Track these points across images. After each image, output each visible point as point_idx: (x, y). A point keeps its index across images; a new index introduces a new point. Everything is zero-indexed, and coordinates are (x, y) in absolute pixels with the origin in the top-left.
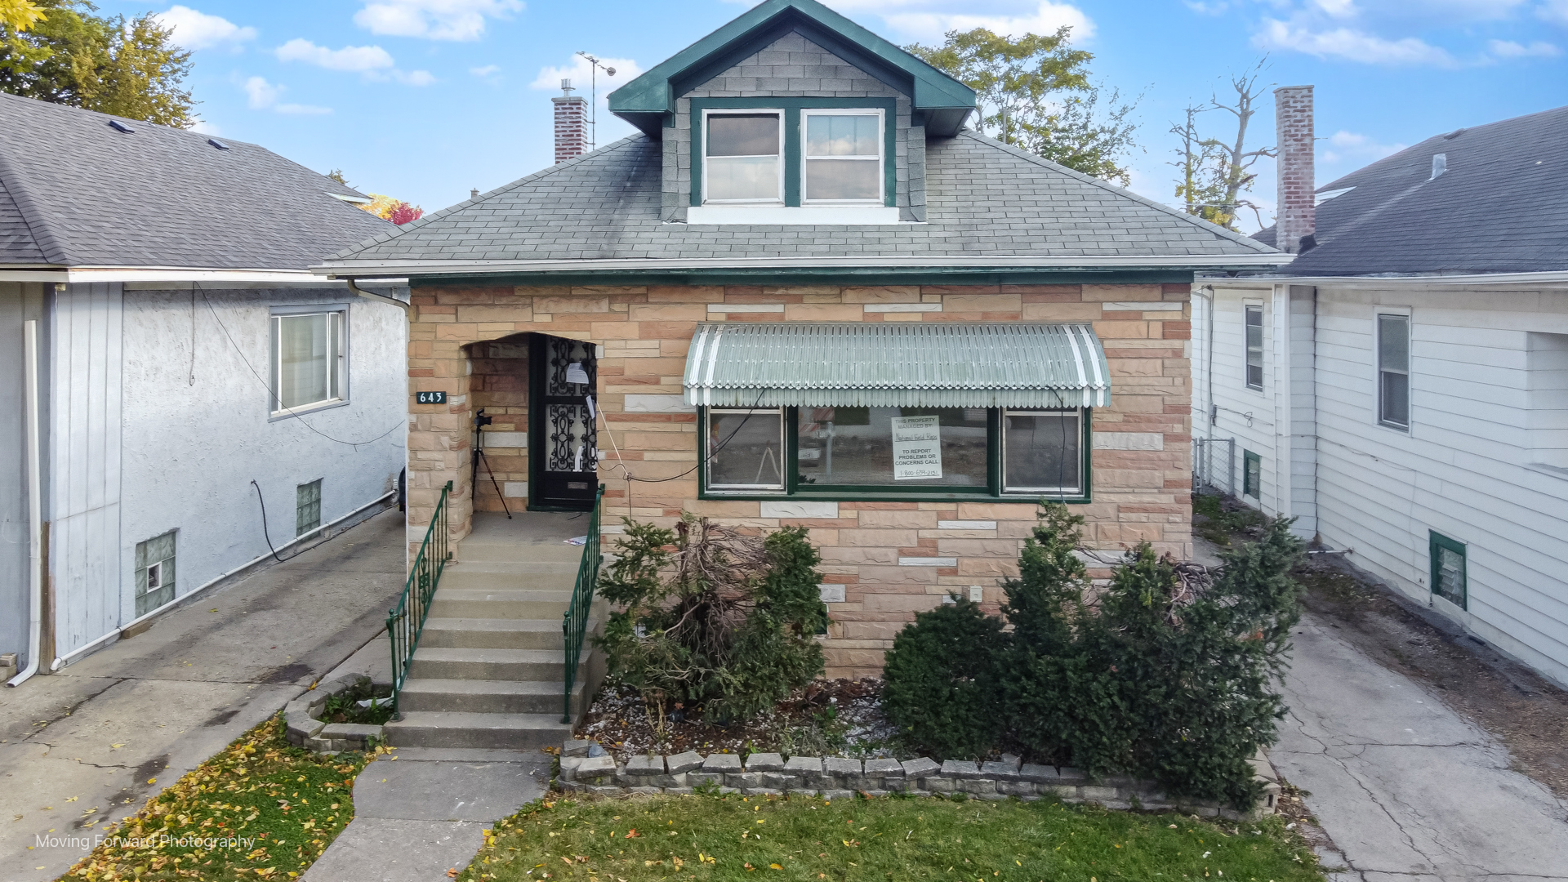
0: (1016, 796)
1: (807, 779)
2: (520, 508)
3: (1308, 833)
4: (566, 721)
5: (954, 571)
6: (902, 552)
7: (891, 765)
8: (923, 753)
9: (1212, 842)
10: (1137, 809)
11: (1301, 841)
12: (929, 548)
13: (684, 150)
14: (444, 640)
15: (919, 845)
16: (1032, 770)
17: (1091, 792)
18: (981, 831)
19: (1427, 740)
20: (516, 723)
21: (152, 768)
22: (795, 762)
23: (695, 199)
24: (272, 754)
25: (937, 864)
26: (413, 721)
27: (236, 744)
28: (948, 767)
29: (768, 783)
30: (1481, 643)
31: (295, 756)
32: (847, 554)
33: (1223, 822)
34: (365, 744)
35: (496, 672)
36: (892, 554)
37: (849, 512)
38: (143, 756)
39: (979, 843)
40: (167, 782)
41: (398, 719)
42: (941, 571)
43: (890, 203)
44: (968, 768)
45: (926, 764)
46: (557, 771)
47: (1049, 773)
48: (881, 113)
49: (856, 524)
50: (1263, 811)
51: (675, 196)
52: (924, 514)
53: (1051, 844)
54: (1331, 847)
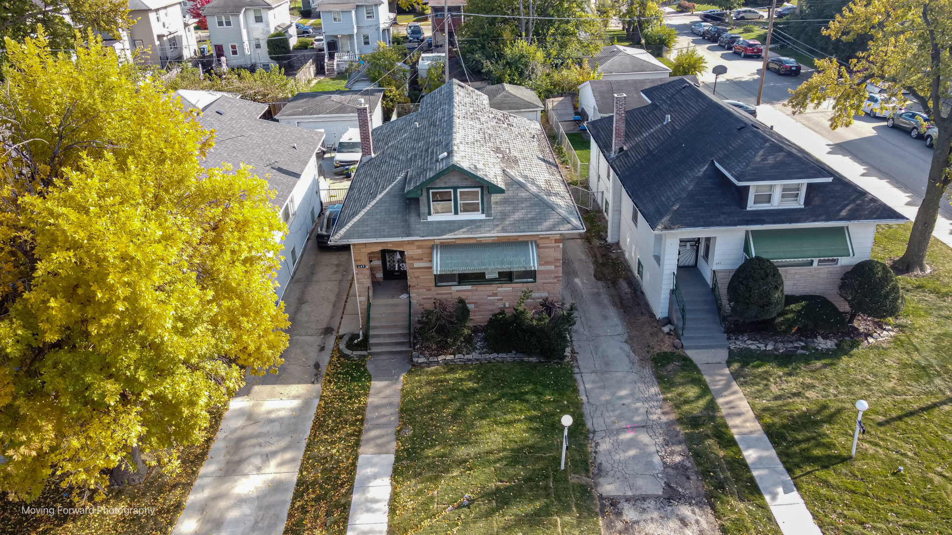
0: (515, 361)
1: (469, 360)
2: (381, 280)
3: (575, 364)
4: (410, 347)
5: (502, 300)
6: (488, 296)
7: (487, 356)
8: (495, 352)
9: (553, 370)
10: (540, 362)
11: (572, 367)
12: (495, 295)
13: (426, 201)
14: (375, 328)
15: (494, 376)
16: (518, 355)
17: (531, 359)
18: (507, 371)
19: (611, 334)
20: (398, 349)
21: (317, 366)
22: (467, 357)
23: (430, 214)
24: (342, 359)
25: (498, 380)
26: (374, 350)
27: (332, 357)
28: (500, 355)
29: (460, 361)
30: (643, 293)
31: (349, 360)
32: (475, 297)
33: (558, 363)
34: (364, 356)
35: (390, 336)
36: (486, 297)
37: (475, 288)
38: (312, 363)
39: (506, 374)
40: (324, 370)
41: (370, 349)
42: (498, 300)
43: (483, 213)
44: (504, 355)
45: (495, 355)
46: (412, 361)
47: (522, 355)
48: (479, 190)
49: (476, 290)
50: (567, 359)
51: (424, 213)
52: (493, 288)
53: (521, 373)
54: (578, 367)
